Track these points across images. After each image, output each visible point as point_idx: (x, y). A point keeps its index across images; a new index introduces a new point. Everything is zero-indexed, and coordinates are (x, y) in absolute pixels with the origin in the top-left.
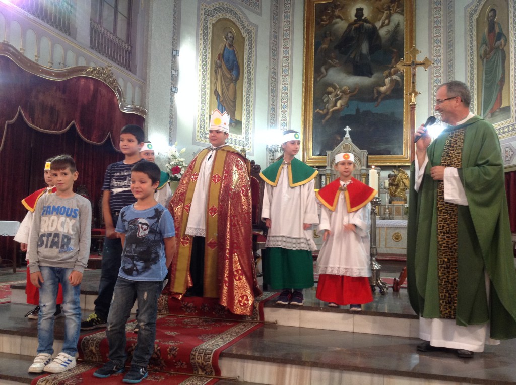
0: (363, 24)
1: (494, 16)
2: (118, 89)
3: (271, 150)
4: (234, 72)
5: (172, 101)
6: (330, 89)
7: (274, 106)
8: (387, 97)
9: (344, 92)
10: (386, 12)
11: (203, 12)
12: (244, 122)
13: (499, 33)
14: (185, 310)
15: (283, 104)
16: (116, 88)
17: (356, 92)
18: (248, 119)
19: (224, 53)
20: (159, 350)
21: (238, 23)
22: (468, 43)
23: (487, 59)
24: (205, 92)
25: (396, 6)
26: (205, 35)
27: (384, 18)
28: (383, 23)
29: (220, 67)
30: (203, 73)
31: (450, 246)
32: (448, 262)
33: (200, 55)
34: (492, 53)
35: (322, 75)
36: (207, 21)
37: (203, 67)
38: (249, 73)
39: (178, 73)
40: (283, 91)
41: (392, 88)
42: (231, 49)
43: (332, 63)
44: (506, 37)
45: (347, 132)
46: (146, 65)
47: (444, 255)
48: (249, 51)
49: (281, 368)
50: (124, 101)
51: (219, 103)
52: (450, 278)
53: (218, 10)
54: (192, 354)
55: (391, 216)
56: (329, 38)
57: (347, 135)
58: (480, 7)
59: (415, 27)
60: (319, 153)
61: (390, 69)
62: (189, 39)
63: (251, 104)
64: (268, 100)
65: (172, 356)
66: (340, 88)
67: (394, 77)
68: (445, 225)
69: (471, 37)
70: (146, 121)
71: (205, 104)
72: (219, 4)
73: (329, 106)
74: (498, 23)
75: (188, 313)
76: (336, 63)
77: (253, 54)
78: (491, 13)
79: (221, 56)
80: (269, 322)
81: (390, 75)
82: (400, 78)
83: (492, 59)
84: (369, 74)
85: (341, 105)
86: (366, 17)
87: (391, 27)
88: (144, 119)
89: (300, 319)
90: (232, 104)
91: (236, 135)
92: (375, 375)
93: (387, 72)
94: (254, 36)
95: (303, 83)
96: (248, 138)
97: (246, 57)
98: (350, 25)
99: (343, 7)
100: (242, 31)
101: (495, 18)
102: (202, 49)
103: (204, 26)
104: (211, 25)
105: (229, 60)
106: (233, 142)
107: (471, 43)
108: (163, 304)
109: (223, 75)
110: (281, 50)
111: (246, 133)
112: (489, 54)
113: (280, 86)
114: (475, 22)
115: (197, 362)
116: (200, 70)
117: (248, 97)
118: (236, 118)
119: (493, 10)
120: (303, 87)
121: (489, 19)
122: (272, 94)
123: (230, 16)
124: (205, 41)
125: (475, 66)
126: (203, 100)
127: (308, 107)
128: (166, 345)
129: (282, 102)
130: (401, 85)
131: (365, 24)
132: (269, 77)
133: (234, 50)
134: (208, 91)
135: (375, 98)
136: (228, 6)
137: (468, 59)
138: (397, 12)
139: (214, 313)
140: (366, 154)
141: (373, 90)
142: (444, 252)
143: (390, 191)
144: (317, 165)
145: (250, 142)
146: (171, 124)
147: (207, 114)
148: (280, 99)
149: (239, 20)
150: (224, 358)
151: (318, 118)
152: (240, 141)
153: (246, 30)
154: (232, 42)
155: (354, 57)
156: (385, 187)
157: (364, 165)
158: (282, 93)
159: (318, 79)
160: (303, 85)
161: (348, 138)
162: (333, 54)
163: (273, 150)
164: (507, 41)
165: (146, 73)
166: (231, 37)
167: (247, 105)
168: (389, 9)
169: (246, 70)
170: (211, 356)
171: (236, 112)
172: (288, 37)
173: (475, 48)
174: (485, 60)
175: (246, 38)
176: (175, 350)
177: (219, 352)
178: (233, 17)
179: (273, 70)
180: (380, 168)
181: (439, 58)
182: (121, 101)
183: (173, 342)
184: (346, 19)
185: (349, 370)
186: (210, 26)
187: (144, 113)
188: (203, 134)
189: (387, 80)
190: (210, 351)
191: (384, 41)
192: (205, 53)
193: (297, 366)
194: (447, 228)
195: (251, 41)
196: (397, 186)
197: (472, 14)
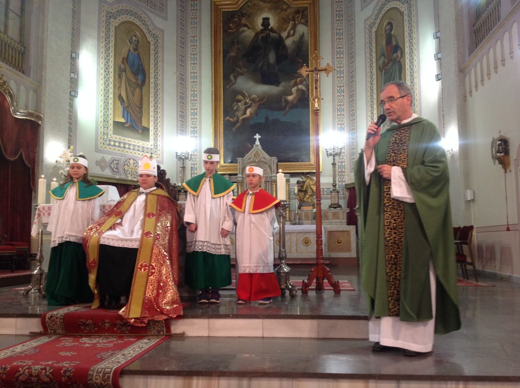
0: (269, 34)
1: (391, 29)
2: (9, 92)
3: (181, 158)
4: (140, 77)
5: (71, 105)
6: (240, 97)
7: (184, 113)
8: (294, 106)
9: (253, 100)
10: (291, 22)
11: (104, 14)
12: (151, 128)
13: (395, 45)
14: (83, 328)
15: (192, 111)
16: (7, 91)
17: (264, 101)
18: (156, 126)
19: (128, 56)
20: (51, 373)
21: (142, 27)
22: (368, 55)
23: (385, 70)
24: (108, 97)
25: (300, 17)
26: (108, 38)
27: (289, 28)
28: (289, 34)
29: (125, 71)
30: (105, 77)
31: (397, 242)
32: (395, 258)
33: (102, 58)
34: (390, 65)
35: (231, 84)
36: (110, 23)
37: (105, 71)
38: (156, 77)
39: (78, 76)
40: (192, 98)
41: (299, 97)
42: (136, 53)
43: (241, 71)
44: (401, 49)
45: (257, 139)
46: (41, 67)
47: (391, 251)
48: (155, 56)
49: (187, 381)
50: (17, 106)
51: (124, 107)
52: (397, 275)
53: (120, 12)
54: (90, 375)
55: (300, 221)
56: (236, 47)
57: (258, 143)
58: (378, 21)
59: (319, 38)
60: (230, 161)
61: (297, 79)
62: (90, 42)
63: (159, 110)
64: (177, 106)
65: (66, 378)
66: (249, 96)
67: (300, 86)
68: (392, 220)
69: (371, 49)
70: (42, 126)
71: (108, 109)
72: (123, 6)
73: (239, 113)
74: (395, 36)
75: (86, 331)
76: (244, 72)
77: (160, 59)
78: (388, 27)
79: (126, 60)
80: (176, 334)
81: (296, 84)
82: (306, 88)
83: (390, 70)
84: (276, 83)
85: (251, 114)
86: (272, 27)
87: (296, 38)
88: (39, 125)
89: (209, 328)
90: (138, 109)
91: (144, 142)
92: (284, 379)
93: (293, 82)
94: (160, 41)
95: (212, 91)
96: (157, 146)
97: (152, 61)
98: (257, 34)
99: (250, 16)
100: (147, 35)
101: (392, 31)
102: (104, 52)
103: (106, 28)
104: (114, 27)
105: (133, 64)
106: (141, 149)
107: (371, 55)
108: (58, 323)
109: (128, 80)
110: (189, 56)
111: (154, 140)
112: (387, 65)
113: (189, 93)
114: (374, 35)
115: (95, 383)
116: (102, 74)
117: (156, 103)
118: (143, 125)
119: (390, 24)
120: (212, 94)
121: (387, 32)
122: (181, 101)
123: (134, 20)
124: (107, 44)
125: (375, 77)
126: (106, 106)
127: (218, 114)
128: (60, 366)
129: (192, 109)
130: (307, 94)
131: (271, 33)
132: (177, 83)
133: (138, 54)
134: (111, 96)
135: (283, 106)
136: (132, 9)
137: (368, 70)
138: (302, 23)
139: (115, 329)
140: (276, 161)
141: (281, 100)
142: (391, 248)
143: (300, 197)
144: (229, 172)
145: (158, 149)
146: (70, 130)
147: (111, 119)
148: (189, 106)
149: (143, 24)
150: (125, 376)
151: (228, 126)
152: (148, 148)
153: (151, 34)
154: (137, 45)
155: (262, 66)
156: (294, 193)
157: (274, 172)
158: (191, 100)
159: (228, 87)
160: (212, 92)
161: (258, 145)
162: (241, 62)
163: (183, 157)
164: (403, 53)
165: (41, 76)
166: (135, 41)
167: (154, 111)
168: (294, 20)
169: (152, 75)
170: (111, 375)
171: (143, 118)
172: (195, 44)
173: (374, 60)
174: (383, 70)
175: (152, 43)
176: (70, 371)
177: (120, 370)
178: (138, 21)
179: (181, 76)
180: (289, 175)
181: (342, 69)
182: (13, 105)
183: (68, 363)
184: (253, 28)
185: (256, 376)
186: (113, 29)
187: (39, 118)
188: (106, 141)
189: (294, 90)
190: (109, 370)
191: (290, 51)
192: (107, 56)
193: (204, 378)
194: (394, 223)
195: (157, 46)
196: (306, 192)
197: (371, 27)
